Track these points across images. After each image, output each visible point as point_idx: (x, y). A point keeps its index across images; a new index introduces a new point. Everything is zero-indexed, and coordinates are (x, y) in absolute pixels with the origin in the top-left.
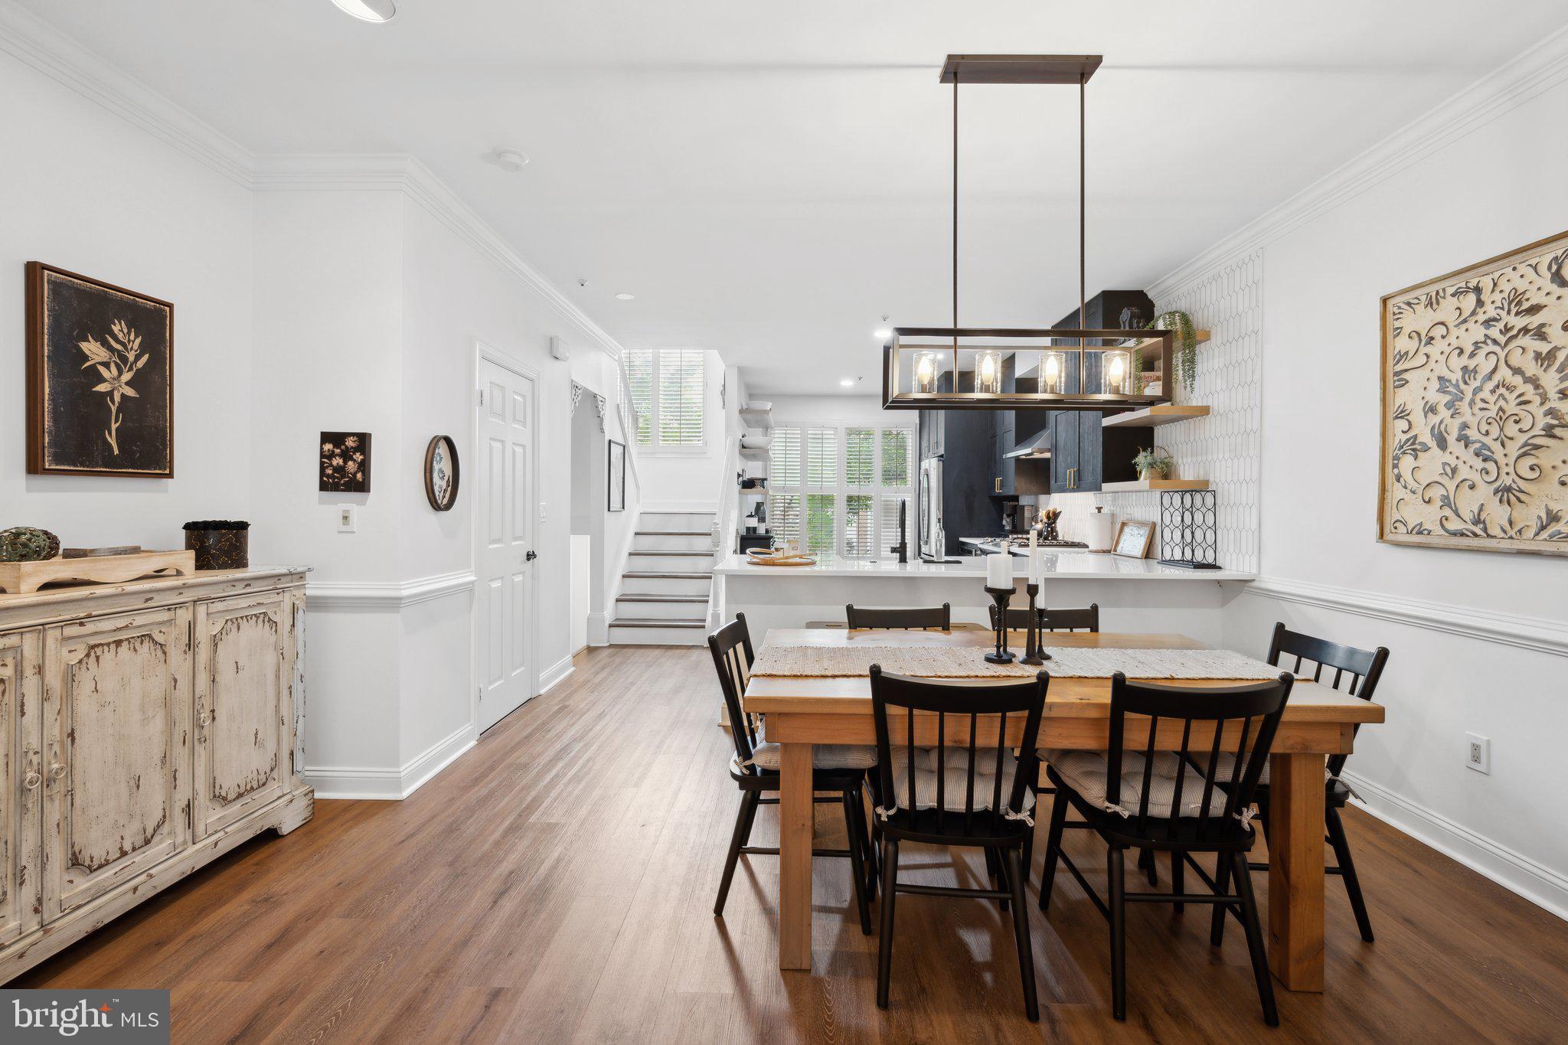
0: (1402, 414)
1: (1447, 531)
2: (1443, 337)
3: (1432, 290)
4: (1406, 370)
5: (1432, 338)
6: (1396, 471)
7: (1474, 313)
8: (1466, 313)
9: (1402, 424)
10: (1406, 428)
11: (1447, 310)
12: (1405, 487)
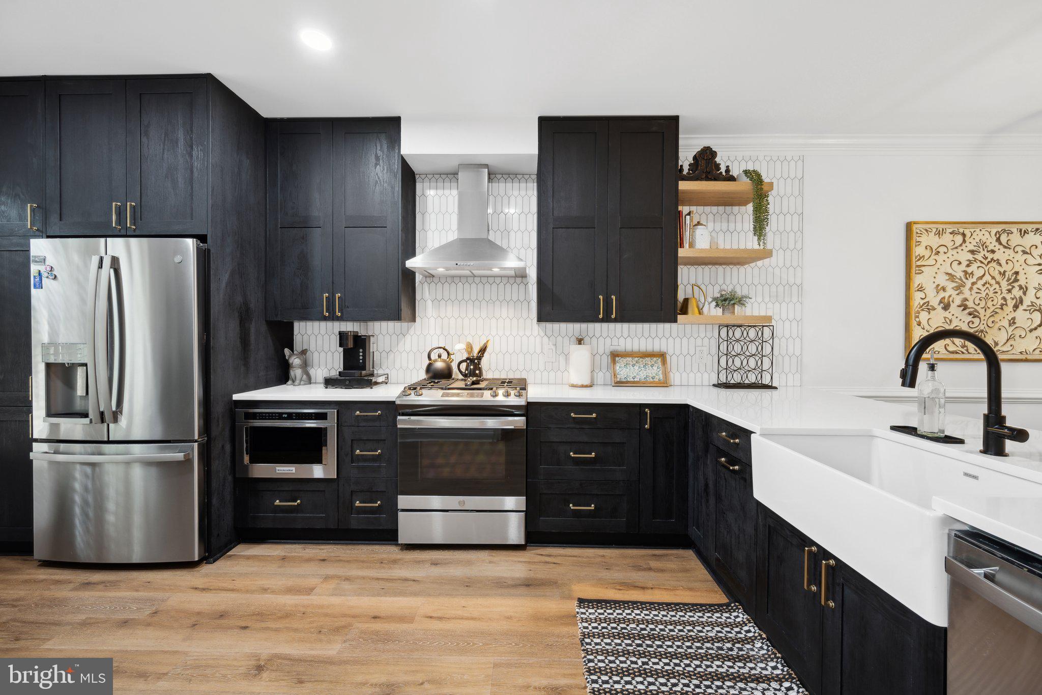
0: (921, 289)
1: (948, 351)
2: (945, 253)
3: (940, 227)
4: (924, 266)
5: (939, 252)
6: (917, 320)
7: (961, 245)
8: (957, 244)
9: (922, 295)
10: (924, 297)
11: (947, 239)
12: (924, 329)
